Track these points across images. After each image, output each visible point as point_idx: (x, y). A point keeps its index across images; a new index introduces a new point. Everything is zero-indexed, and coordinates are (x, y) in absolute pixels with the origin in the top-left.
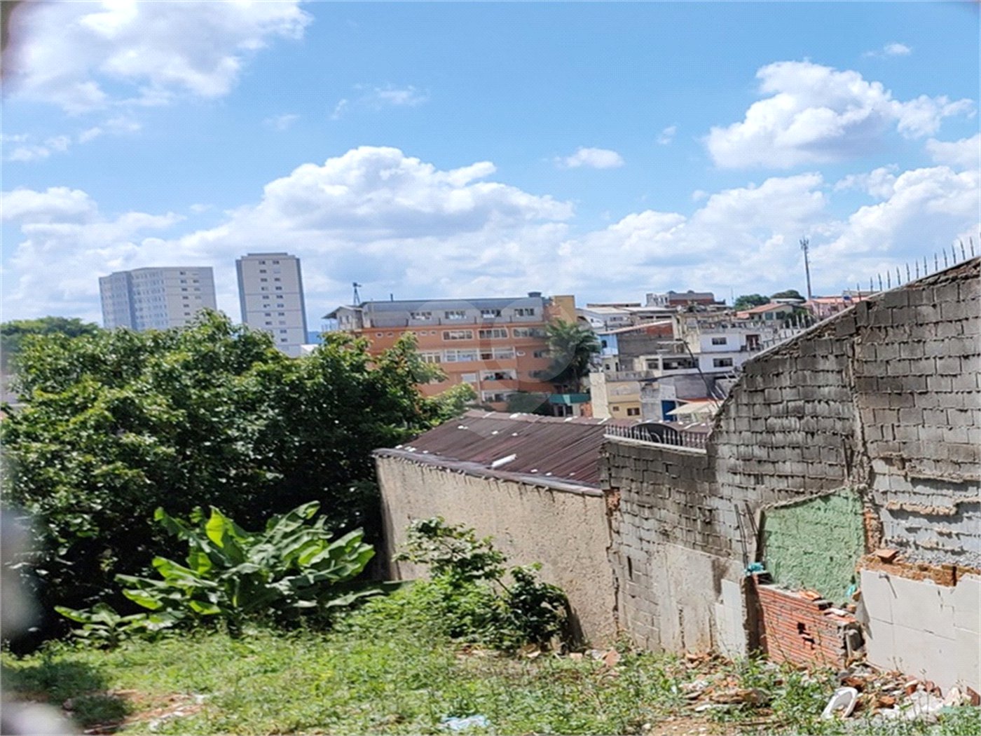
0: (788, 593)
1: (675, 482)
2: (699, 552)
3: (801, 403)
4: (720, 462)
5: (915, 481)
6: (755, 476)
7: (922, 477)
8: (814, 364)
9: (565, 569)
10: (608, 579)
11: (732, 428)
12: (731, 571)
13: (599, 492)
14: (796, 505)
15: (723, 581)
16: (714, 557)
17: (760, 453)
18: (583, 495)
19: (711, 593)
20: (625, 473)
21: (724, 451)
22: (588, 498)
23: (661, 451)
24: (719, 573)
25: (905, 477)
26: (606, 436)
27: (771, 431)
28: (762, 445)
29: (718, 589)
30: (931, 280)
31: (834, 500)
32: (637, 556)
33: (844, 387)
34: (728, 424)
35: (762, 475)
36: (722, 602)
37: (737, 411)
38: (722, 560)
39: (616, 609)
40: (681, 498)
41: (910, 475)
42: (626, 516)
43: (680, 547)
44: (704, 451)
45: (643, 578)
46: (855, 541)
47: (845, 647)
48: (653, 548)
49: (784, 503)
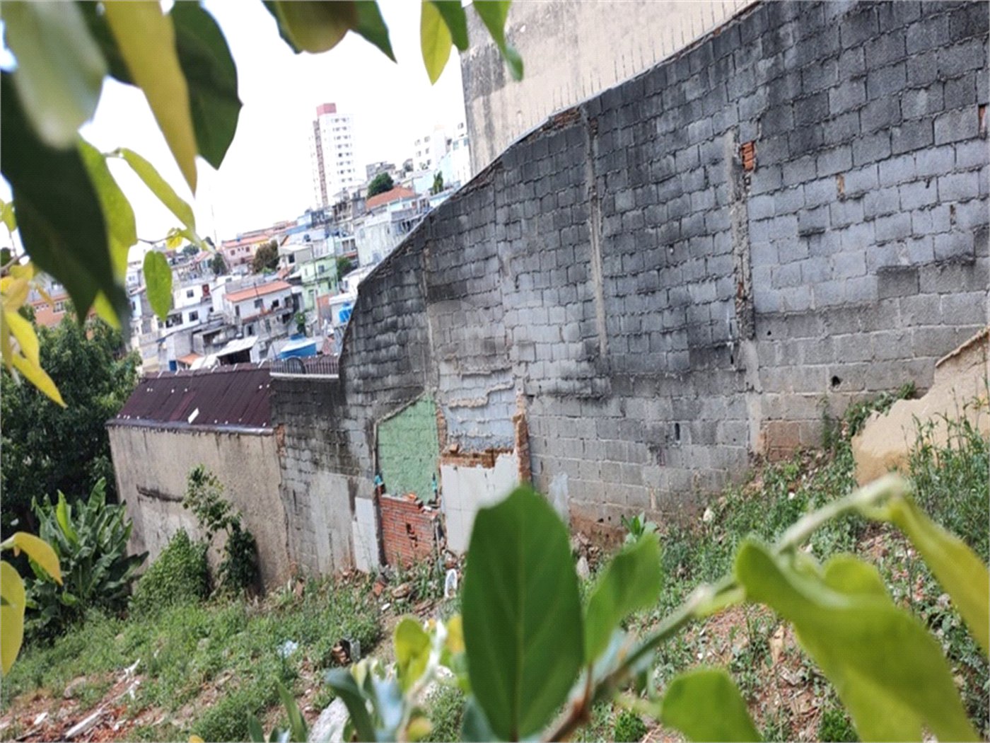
0: (399, 498)
1: (320, 411)
2: (339, 475)
3: (394, 318)
4: (348, 383)
5: (465, 376)
6: (371, 393)
7: (468, 373)
8: (402, 278)
9: (252, 514)
10: (281, 518)
11: (355, 350)
12: (361, 487)
13: (271, 430)
14: (397, 415)
15: (357, 499)
16: (349, 477)
17: (372, 369)
18: (261, 434)
19: (348, 511)
20: (288, 408)
21: (351, 372)
22: (264, 438)
23: (308, 381)
24: (353, 491)
25: (458, 375)
26: (272, 374)
27: (378, 348)
28: (374, 362)
29: (353, 507)
30: (464, 191)
31: (420, 405)
32: (299, 488)
33: (421, 297)
34: (351, 347)
35: (375, 391)
36: (356, 519)
37: (357, 333)
38: (355, 478)
39: (287, 545)
40: (324, 425)
41: (462, 373)
42: (290, 450)
43: (326, 472)
44: (337, 376)
45: (305, 509)
46: (434, 443)
47: (435, 539)
48: (310, 478)
49: (389, 415)
